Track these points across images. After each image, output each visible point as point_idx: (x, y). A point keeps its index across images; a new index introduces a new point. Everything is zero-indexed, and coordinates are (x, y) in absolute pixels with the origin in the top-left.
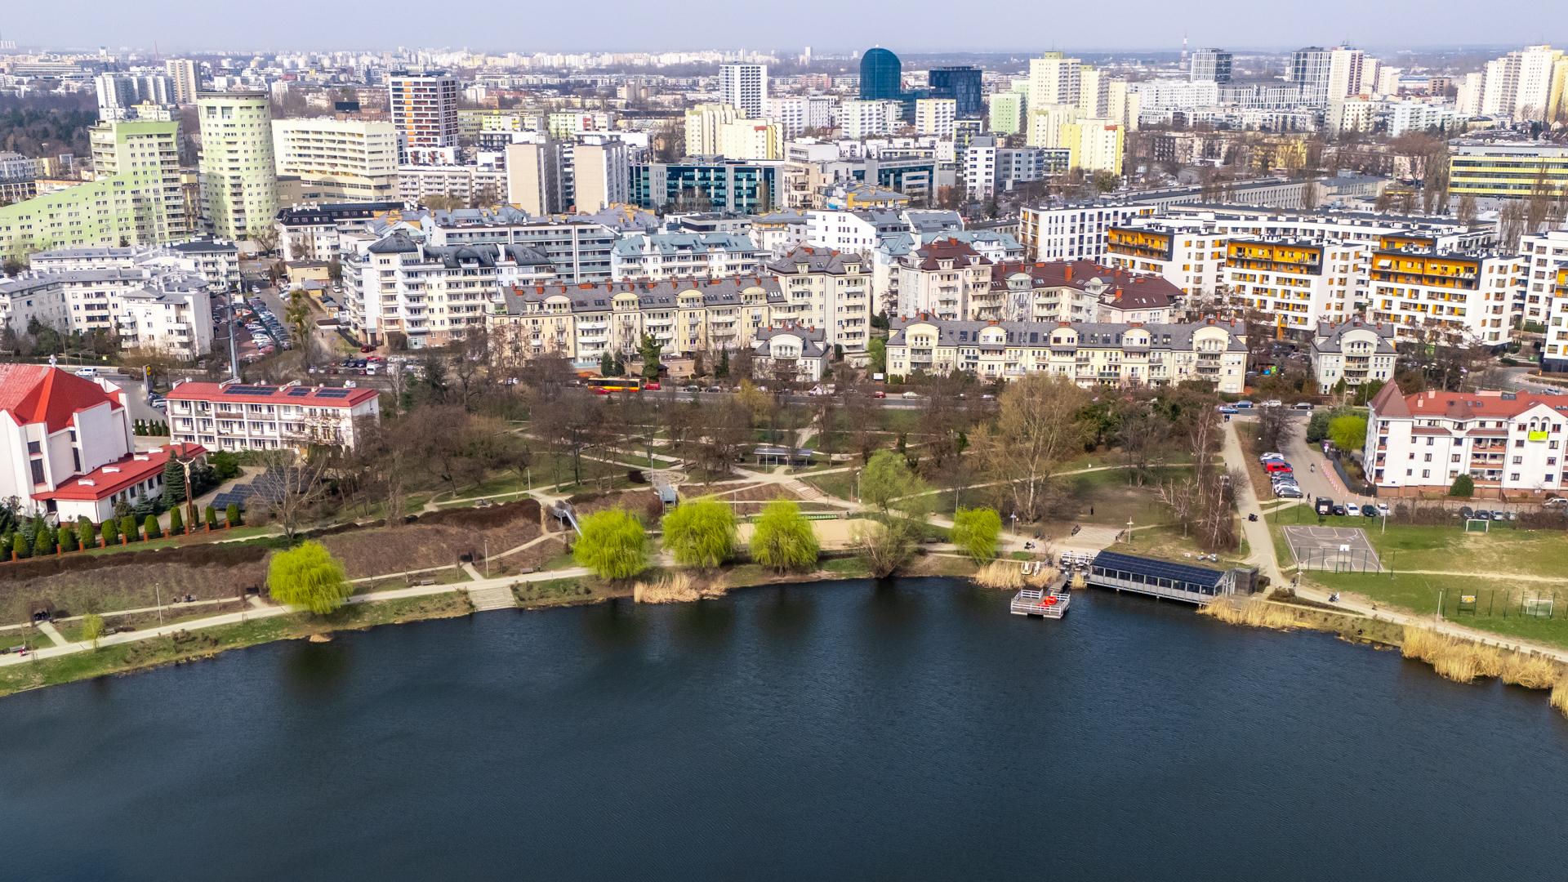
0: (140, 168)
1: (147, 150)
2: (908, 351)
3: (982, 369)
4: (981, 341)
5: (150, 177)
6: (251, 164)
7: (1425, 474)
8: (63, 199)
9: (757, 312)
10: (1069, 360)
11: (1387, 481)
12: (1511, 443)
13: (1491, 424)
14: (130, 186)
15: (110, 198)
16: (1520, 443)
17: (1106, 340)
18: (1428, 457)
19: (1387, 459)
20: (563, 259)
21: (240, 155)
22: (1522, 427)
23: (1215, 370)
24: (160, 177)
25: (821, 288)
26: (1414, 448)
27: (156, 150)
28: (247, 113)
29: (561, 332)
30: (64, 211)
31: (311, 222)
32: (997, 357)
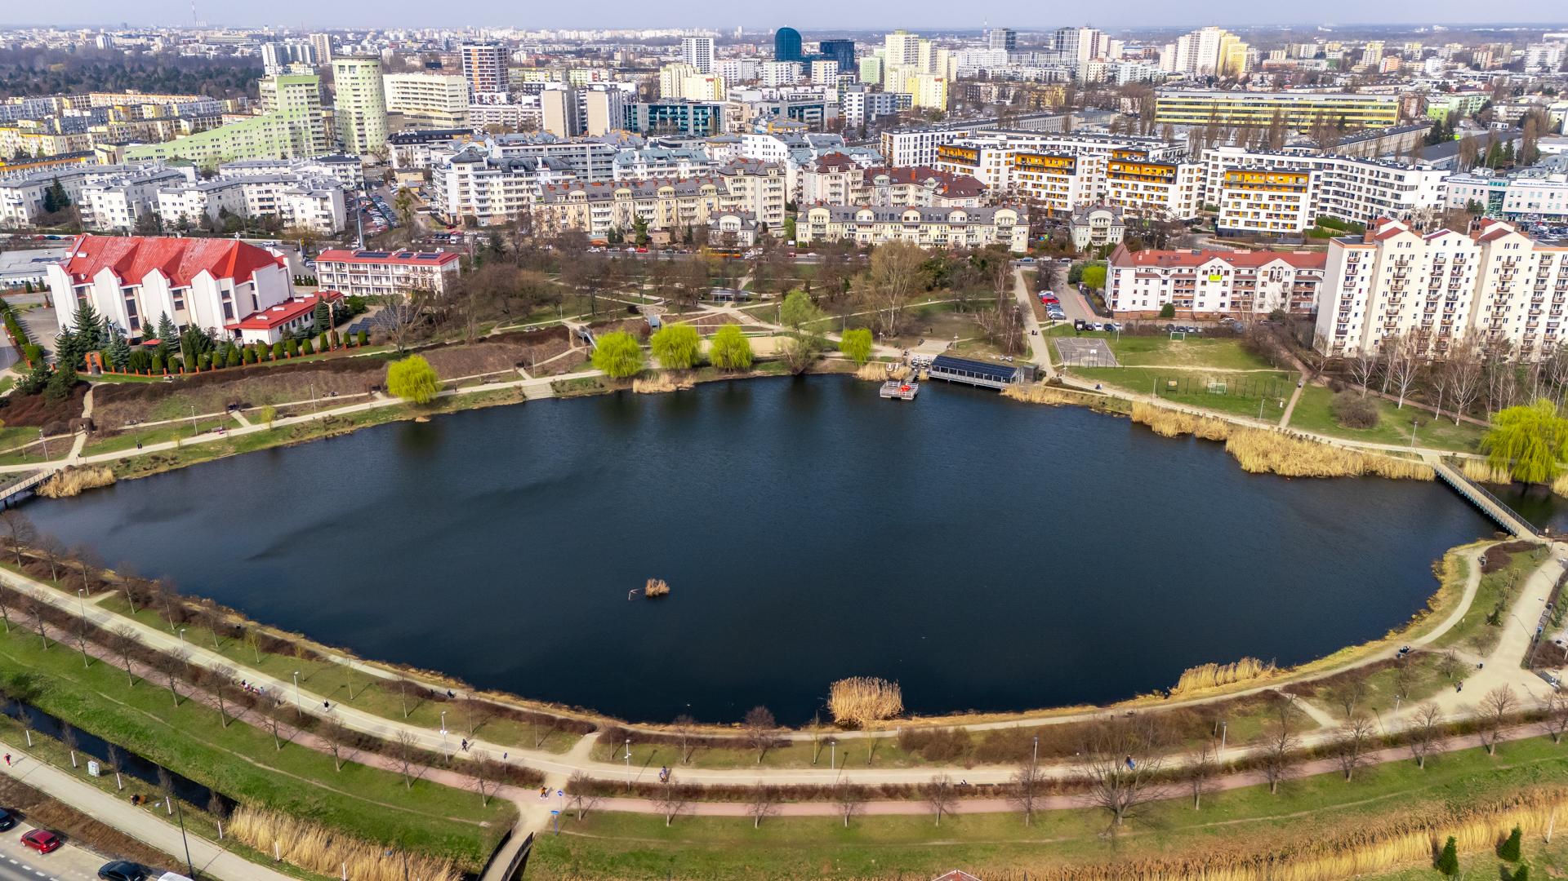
0: (294, 107)
1: (298, 95)
2: (810, 226)
3: (859, 237)
4: (857, 219)
5: (301, 113)
6: (370, 104)
7: (1144, 303)
8: (241, 127)
9: (711, 201)
10: (914, 232)
11: (1119, 308)
12: (1198, 283)
13: (1185, 271)
14: (287, 119)
15: (274, 127)
16: (1204, 283)
17: (939, 219)
18: (1146, 292)
19: (1120, 294)
20: (581, 166)
21: (362, 98)
22: (1205, 273)
23: (1009, 237)
24: (307, 112)
25: (752, 185)
26: (1136, 287)
27: (304, 94)
28: (365, 69)
29: (580, 215)
30: (242, 135)
31: (411, 142)
32: (868, 229)
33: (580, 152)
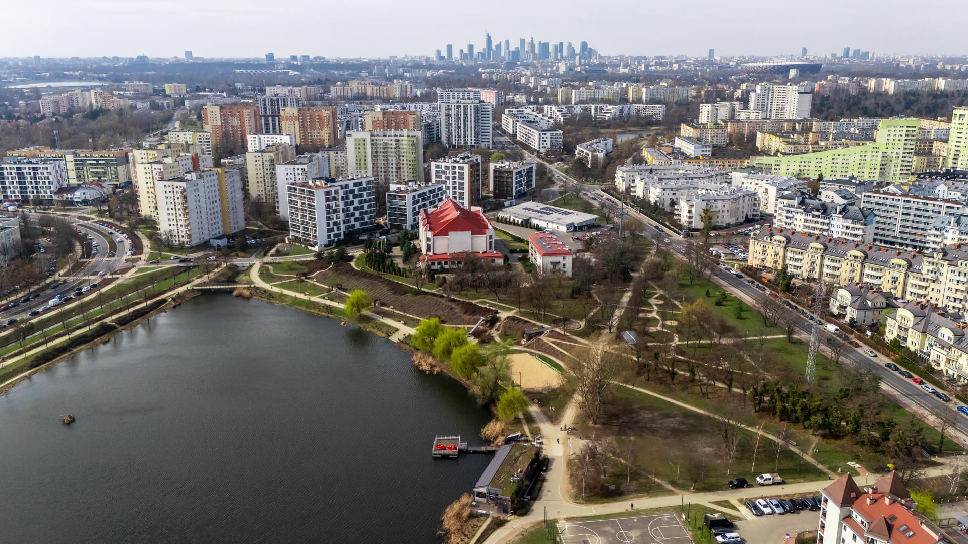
1: (898, 133)
2: (897, 325)
9: (896, 275)
14: (882, 150)
15: (869, 154)
27: (904, 133)
29: (776, 255)
30: (841, 158)
33: (936, 208)
